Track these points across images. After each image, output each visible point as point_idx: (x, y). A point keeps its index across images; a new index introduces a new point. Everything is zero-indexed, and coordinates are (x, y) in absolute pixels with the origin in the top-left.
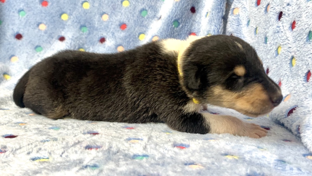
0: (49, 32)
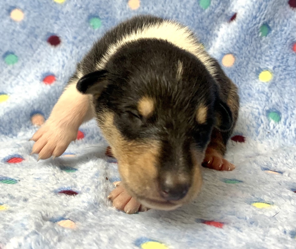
0: (29, 26)
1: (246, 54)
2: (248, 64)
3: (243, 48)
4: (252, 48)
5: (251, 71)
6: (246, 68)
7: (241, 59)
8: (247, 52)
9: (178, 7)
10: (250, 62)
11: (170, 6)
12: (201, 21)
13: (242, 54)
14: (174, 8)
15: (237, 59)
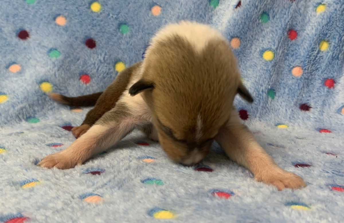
1: (250, 38)
2: (251, 45)
3: (248, 33)
4: (255, 33)
5: (255, 51)
6: (250, 49)
7: (245, 42)
8: (251, 36)
9: (192, 9)
10: (253, 44)
11: (185, 8)
12: (210, 18)
13: (247, 38)
14: (188, 10)
15: (242, 42)
